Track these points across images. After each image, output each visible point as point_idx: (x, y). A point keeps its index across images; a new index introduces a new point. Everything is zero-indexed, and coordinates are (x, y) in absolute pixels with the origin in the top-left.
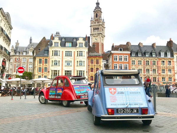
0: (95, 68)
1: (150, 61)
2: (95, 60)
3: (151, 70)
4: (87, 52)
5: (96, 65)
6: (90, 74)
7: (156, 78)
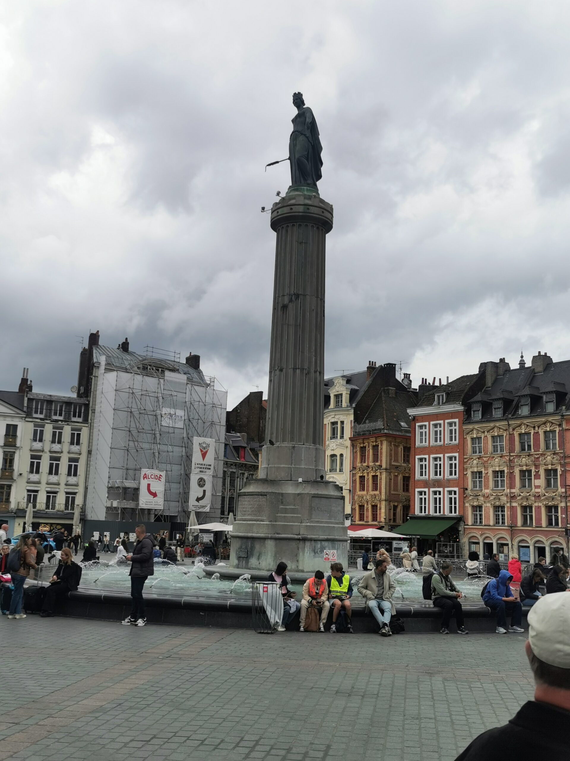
0: (368, 475)
1: (532, 432)
2: (369, 447)
3: (537, 477)
4: (351, 421)
5: (371, 464)
6: (356, 498)
7: (556, 508)
